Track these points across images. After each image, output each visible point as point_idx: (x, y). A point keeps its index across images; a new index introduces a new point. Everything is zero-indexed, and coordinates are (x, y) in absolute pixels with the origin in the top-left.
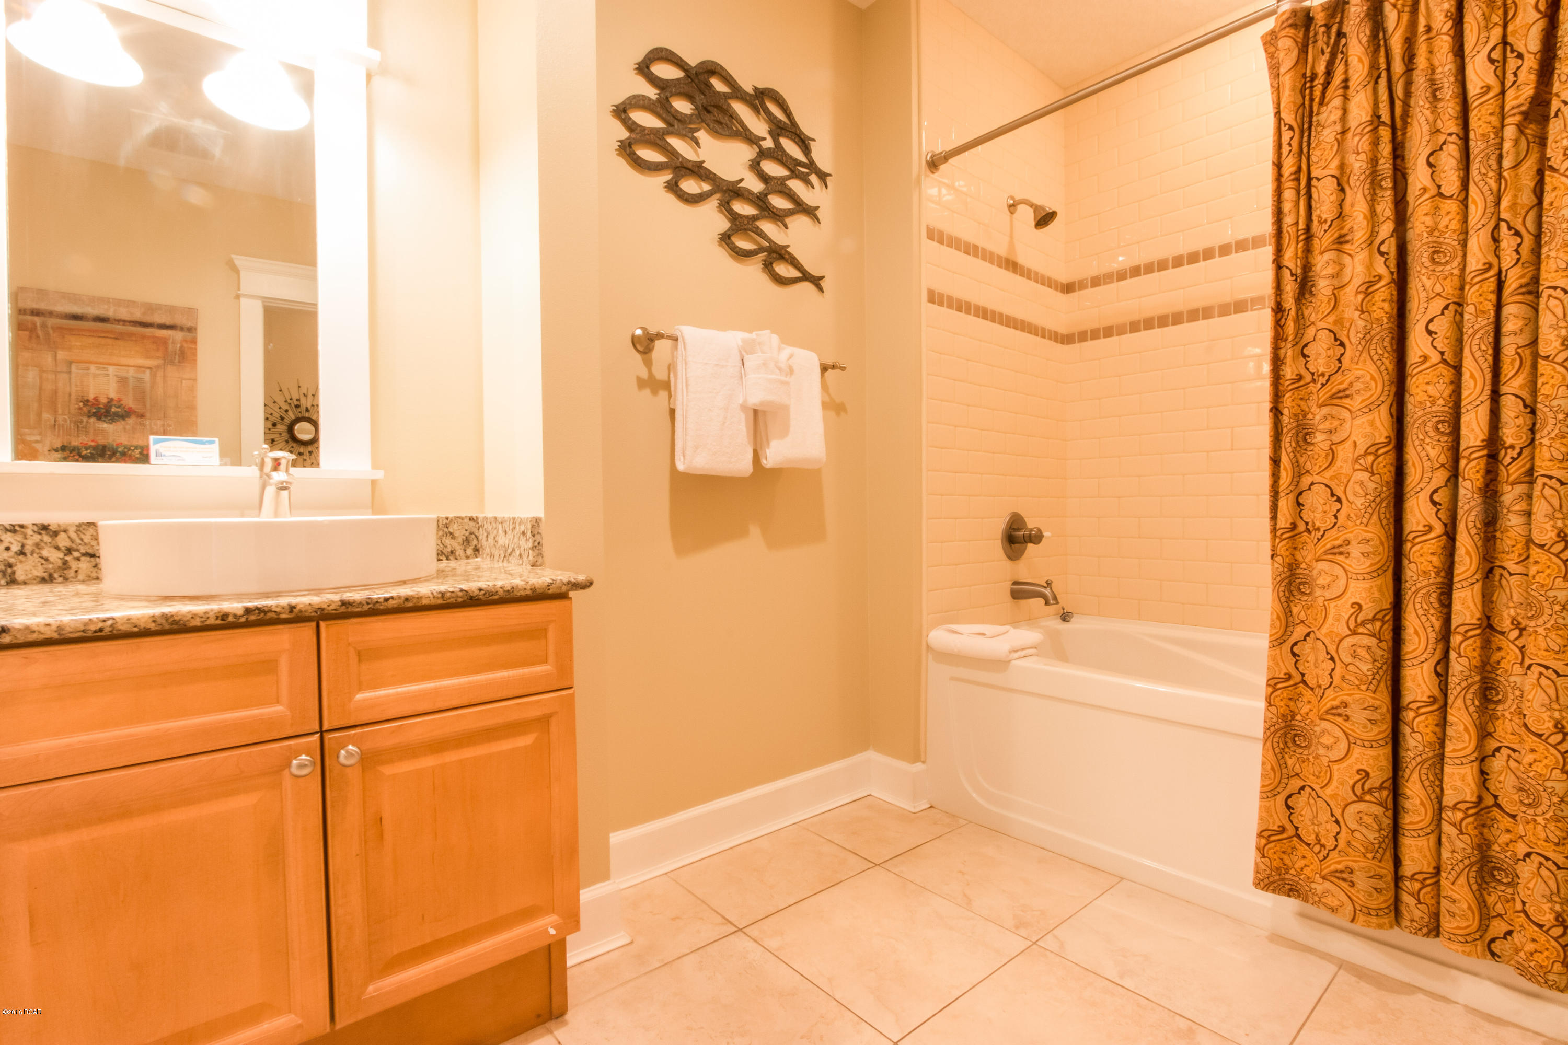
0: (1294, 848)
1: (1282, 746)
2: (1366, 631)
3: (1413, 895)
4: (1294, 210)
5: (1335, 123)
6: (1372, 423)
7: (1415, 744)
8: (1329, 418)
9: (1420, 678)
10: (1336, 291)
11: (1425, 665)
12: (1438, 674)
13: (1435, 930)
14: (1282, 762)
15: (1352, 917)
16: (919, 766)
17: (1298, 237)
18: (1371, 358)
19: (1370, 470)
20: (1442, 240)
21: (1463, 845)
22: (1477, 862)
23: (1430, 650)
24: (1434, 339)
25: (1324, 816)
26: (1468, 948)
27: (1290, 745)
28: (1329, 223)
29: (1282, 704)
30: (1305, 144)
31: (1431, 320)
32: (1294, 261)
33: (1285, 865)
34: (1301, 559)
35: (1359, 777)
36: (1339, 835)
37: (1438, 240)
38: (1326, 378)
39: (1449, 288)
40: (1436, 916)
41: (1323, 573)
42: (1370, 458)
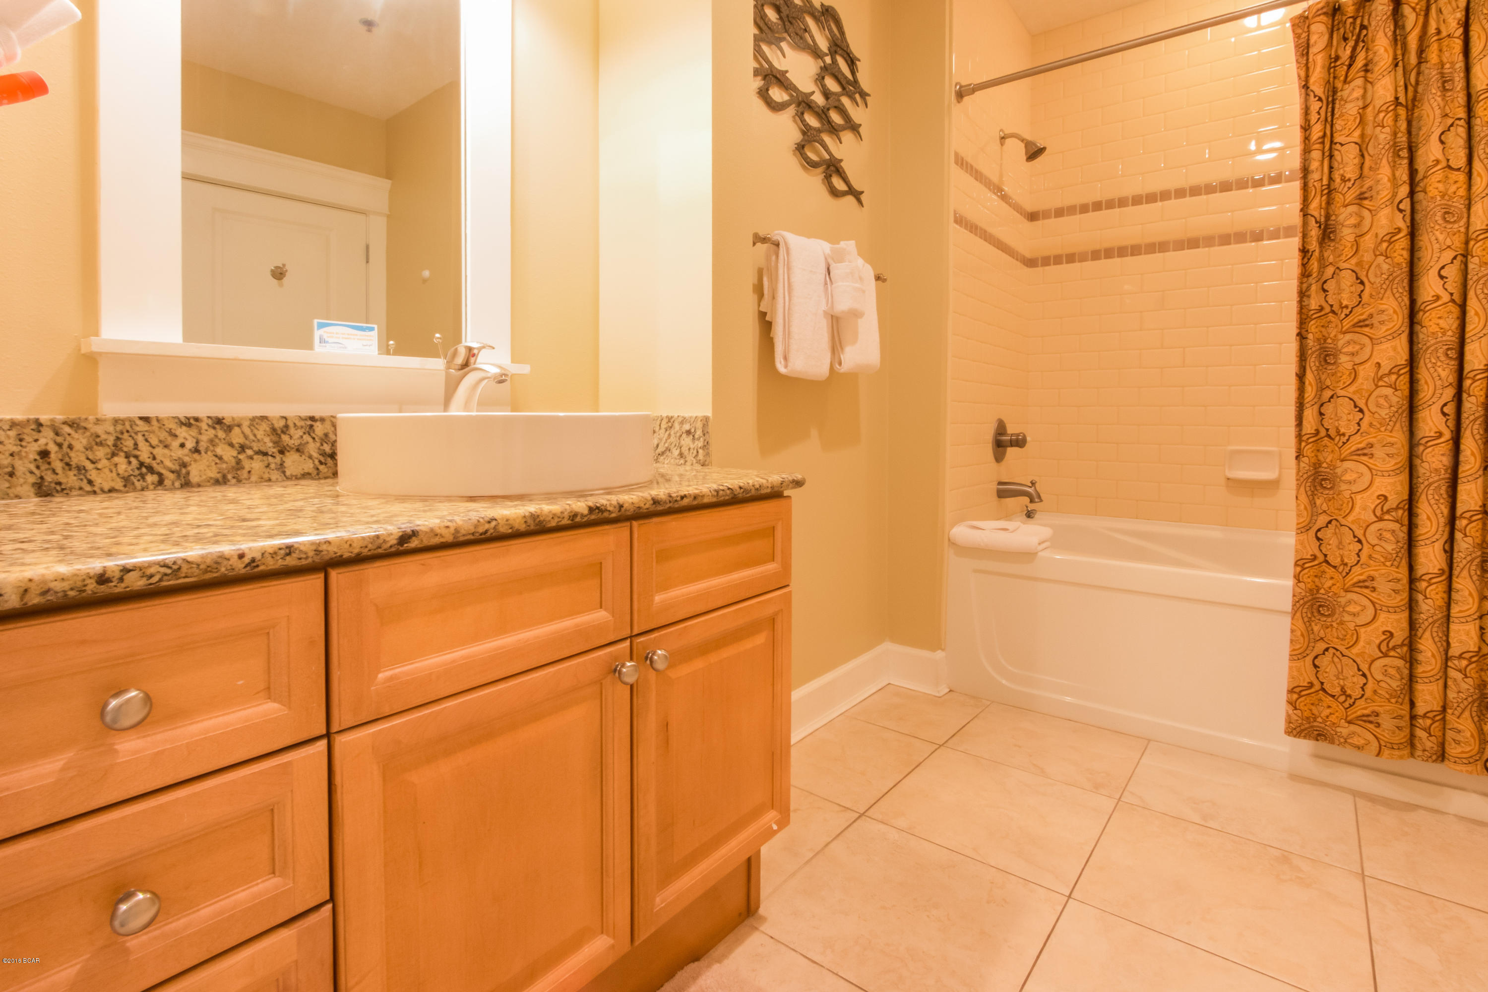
0: (1320, 700)
1: (1309, 615)
2: (1391, 518)
3: (1425, 730)
4: (1320, 169)
5: (1358, 99)
6: (1395, 349)
7: (1428, 608)
8: (1352, 343)
9: (1432, 555)
10: (1357, 238)
11: (1436, 544)
12: (1445, 551)
13: (1442, 756)
14: (1310, 629)
15: (1377, 752)
16: (939, 654)
17: (1322, 191)
18: (1394, 295)
19: (1393, 386)
20: (1450, 203)
21: (1467, 687)
22: (1477, 699)
23: (1440, 532)
24: (1445, 282)
25: (1350, 671)
26: (1470, 768)
27: (1316, 614)
28: (1352, 182)
29: (1309, 580)
30: (1329, 114)
31: (1443, 267)
32: (1318, 210)
33: (1313, 714)
34: (1322, 459)
35: (1384, 637)
36: (1367, 686)
37: (1448, 203)
38: (1350, 309)
39: (1458, 242)
40: (1442, 745)
41: (1349, 471)
42: (1394, 377)
